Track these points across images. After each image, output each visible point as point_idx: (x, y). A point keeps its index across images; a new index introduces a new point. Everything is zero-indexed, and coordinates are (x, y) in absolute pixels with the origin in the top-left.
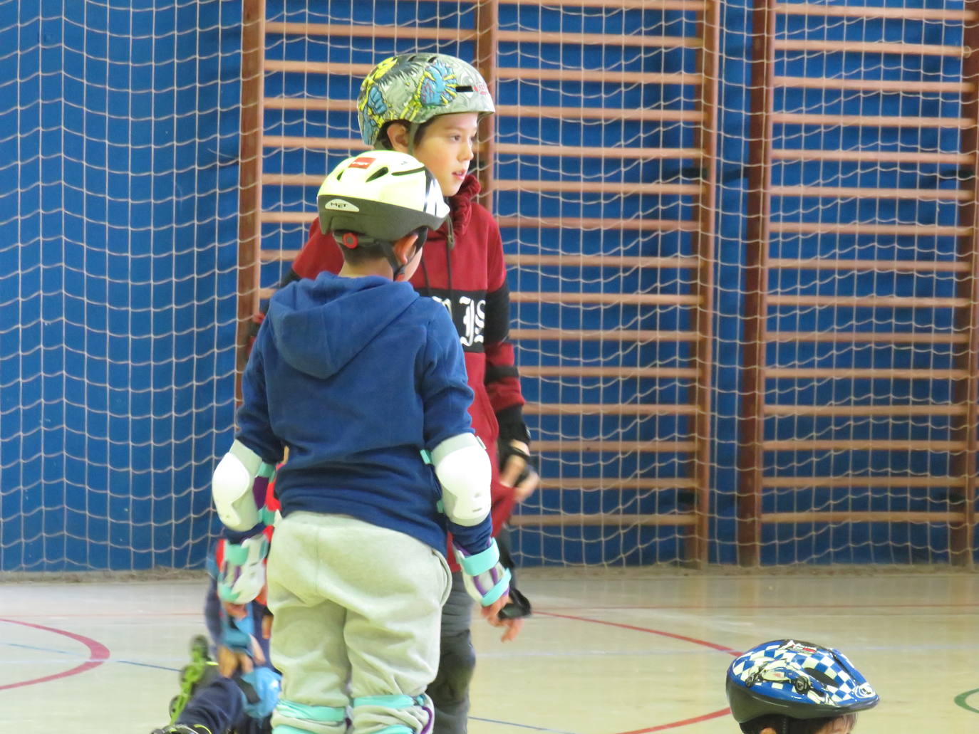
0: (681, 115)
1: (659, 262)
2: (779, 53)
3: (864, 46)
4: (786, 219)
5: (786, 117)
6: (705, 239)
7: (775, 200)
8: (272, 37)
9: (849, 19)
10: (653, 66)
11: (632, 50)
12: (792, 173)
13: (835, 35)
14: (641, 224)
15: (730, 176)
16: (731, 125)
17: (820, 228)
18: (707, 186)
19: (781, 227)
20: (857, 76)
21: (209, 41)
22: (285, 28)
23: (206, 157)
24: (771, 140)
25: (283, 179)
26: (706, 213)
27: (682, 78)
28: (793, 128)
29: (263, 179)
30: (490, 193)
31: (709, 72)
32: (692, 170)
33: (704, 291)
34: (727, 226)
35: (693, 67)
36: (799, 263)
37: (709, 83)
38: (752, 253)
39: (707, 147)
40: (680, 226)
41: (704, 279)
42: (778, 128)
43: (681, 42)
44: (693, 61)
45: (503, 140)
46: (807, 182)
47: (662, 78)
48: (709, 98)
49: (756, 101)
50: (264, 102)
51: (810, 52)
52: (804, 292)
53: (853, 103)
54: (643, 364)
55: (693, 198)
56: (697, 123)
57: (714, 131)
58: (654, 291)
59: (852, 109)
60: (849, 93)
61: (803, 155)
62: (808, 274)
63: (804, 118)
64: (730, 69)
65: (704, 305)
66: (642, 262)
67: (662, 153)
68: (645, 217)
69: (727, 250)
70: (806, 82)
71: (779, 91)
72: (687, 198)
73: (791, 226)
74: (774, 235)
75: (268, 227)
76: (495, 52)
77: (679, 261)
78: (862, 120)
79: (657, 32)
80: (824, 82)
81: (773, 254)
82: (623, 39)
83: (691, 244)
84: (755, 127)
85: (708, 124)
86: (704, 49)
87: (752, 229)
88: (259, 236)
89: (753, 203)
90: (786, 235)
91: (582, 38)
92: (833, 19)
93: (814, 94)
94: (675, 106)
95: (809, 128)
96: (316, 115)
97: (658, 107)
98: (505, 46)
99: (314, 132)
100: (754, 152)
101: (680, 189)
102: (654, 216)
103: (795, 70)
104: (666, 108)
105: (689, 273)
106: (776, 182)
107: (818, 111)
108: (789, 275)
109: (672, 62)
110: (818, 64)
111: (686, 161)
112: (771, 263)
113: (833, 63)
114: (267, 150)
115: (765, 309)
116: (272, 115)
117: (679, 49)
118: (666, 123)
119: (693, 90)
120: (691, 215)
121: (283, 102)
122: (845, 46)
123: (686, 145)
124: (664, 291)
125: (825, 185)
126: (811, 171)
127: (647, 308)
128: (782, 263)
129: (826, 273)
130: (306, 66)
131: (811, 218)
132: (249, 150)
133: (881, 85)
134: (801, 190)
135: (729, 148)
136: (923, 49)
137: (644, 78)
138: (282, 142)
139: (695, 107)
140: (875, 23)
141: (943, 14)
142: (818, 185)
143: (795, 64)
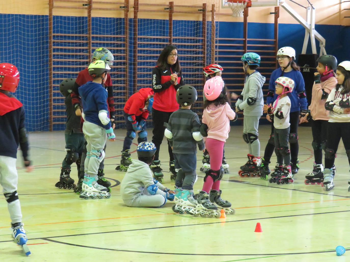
0: (122, 54)
1: (119, 79)
2: (138, 44)
3: (152, 43)
4: (140, 71)
5: (140, 55)
6: (127, 75)
7: (138, 68)
8: (54, 42)
9: (150, 38)
10: (117, 46)
11: (114, 44)
12: (141, 64)
13: (147, 41)
14: (116, 73)
15: (130, 64)
16: (130, 56)
17: (146, 73)
18: (127, 66)
19: (139, 73)
20: (151, 48)
21: (43, 43)
22: (56, 41)
23: (43, 63)
24: (137, 58)
25: (56, 66)
26: (127, 71)
27: (122, 48)
28: (141, 56)
29: (53, 66)
31: (127, 47)
32: (124, 63)
33: (127, 84)
34: (130, 73)
35: (124, 46)
36: (142, 79)
37: (127, 49)
38: (134, 77)
39: (127, 60)
40: (123, 73)
41: (127, 82)
42: (138, 56)
43: (122, 42)
46: (143, 65)
47: (119, 48)
48: (127, 52)
49: (135, 52)
50: (53, 53)
51: (143, 44)
52: (143, 84)
53: (151, 52)
54: (117, 96)
55: (125, 68)
56: (125, 56)
57: (128, 57)
58: (118, 84)
59: (150, 53)
60: (150, 50)
61: (143, 61)
62: (144, 81)
63: (142, 55)
64: (130, 47)
65: (127, 86)
66: (116, 79)
67: (119, 61)
68: (117, 71)
69: (130, 77)
70: (143, 49)
71: (138, 50)
72: (123, 68)
73: (141, 73)
74: (138, 74)
75: (54, 74)
76: (91, 44)
77: (122, 79)
78: (152, 55)
79: (118, 41)
80: (146, 49)
81: (138, 77)
82: (112, 42)
83: (124, 76)
84: (135, 56)
85: (127, 56)
86: (126, 43)
87: (134, 73)
88: (52, 76)
89: (134, 69)
90: (140, 74)
91: (106, 42)
92: (147, 38)
93: (144, 51)
94: (121, 53)
95: (144, 56)
96: (61, 55)
97: (118, 53)
98: (93, 43)
99: (61, 58)
100: (135, 60)
101: (122, 67)
102: (118, 71)
103: (141, 47)
104: (120, 53)
105: (124, 81)
106: (138, 65)
107: (145, 53)
108: (141, 81)
109: (120, 45)
110: (144, 46)
111: (123, 62)
112: (137, 79)
113: (147, 45)
114: (53, 61)
115: (137, 86)
116: (54, 55)
117: (122, 44)
118: (120, 56)
119: (124, 50)
120: (124, 71)
121: (56, 53)
122: (149, 43)
123: (123, 59)
124: (120, 84)
125: (146, 66)
126: (144, 64)
127: (117, 86)
128: (139, 79)
129: (147, 80)
130: (60, 47)
131: (144, 71)
132: (50, 61)
133: (155, 49)
134: (142, 67)
135: (130, 60)
136: (162, 43)
137: (116, 48)
138: (56, 60)
139: (125, 53)
140: (154, 39)
141: (165, 37)
142: (145, 66)
143: (141, 46)
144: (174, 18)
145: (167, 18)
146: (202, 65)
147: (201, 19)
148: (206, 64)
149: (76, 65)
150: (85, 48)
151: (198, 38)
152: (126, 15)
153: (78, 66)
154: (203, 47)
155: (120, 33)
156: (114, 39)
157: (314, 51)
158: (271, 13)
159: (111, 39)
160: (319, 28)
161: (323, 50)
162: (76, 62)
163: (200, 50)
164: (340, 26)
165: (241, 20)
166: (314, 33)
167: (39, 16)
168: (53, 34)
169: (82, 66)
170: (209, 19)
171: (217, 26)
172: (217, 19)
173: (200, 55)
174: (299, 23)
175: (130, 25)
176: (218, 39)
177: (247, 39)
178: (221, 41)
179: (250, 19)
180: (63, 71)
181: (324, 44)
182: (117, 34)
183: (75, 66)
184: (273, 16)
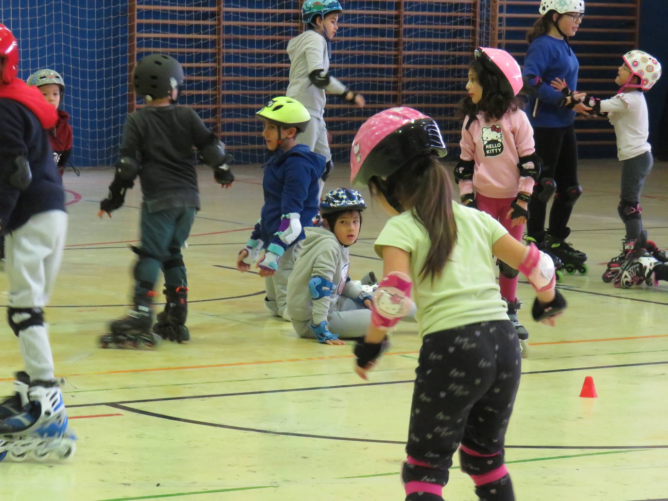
14: (277, 37)
23: (116, 13)
25: (144, 21)
29: (137, 21)
30: (222, 26)
45: (226, 6)
54: (279, 90)
55: (297, 28)
58: (282, 62)
62: (339, 56)
66: (278, 52)
67: (285, 11)
68: (279, 35)
72: (294, 28)
75: (139, 39)
88: (136, 42)
99: (156, 4)
101: (292, 24)
102: (282, 34)
111: (294, 14)
114: (138, 10)
123: (294, 8)
125: (345, 23)
127: (280, 69)
132: (132, 10)
138: (144, 7)
142: (343, 23)
149: (190, 18)
153: (194, 22)
162: (189, 12)
169: (201, 22)
180: (159, 33)
183: (185, 22)
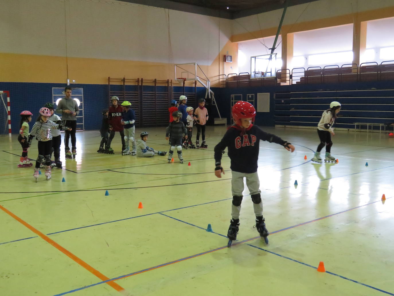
1: (135, 108)
4: (144, 106)
11: (133, 95)
15: (140, 103)
16: (140, 100)
17: (146, 106)
20: (148, 96)
22: (111, 94)
28: (144, 100)
32: (138, 103)
33: (139, 110)
34: (140, 106)
36: (145, 108)
44: (137, 96)
48: (139, 98)
52: (145, 110)
56: (138, 100)
64: (140, 96)
68: (134, 106)
69: (140, 108)
71: (143, 98)
78: (148, 99)
80: (146, 97)
83: (138, 107)
84: (142, 100)
89: (142, 105)
92: (146, 93)
98: (126, 95)
106: (143, 103)
107: (146, 99)
112: (143, 108)
115: (143, 111)
119: (137, 98)
120: (137, 105)
124: (136, 110)
126: (145, 103)
129: (147, 109)
133: (150, 97)
137: (134, 97)
140: (149, 93)
141: (153, 92)
143: (144, 96)
144: (156, 85)
145: (154, 85)
146: (167, 103)
147: (167, 85)
148: (169, 103)
150: (123, 97)
151: (166, 93)
152: (138, 84)
154: (168, 96)
155: (136, 91)
156: (134, 93)
157: (210, 97)
158: (193, 83)
159: (133, 93)
160: (211, 88)
161: (213, 97)
163: (167, 97)
164: (219, 88)
165: (183, 86)
166: (210, 90)
167: (104, 85)
168: (110, 92)
170: (170, 85)
171: (173, 88)
172: (173, 85)
173: (167, 99)
174: (204, 87)
175: (140, 88)
176: (174, 93)
177: (185, 93)
178: (174, 94)
179: (185, 85)
181: (214, 95)
182: (135, 91)
184: (194, 84)
